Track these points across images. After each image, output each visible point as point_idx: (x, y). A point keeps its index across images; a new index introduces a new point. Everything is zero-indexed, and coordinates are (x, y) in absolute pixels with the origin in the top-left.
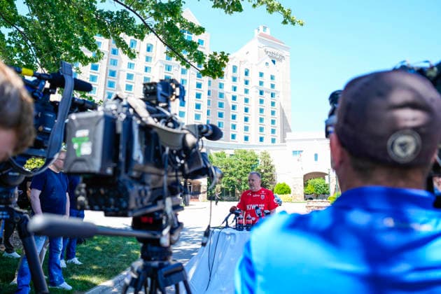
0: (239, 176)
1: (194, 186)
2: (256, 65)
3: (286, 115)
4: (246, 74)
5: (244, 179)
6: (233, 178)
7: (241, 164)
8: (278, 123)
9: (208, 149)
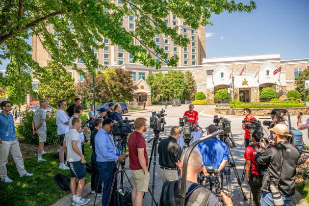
0: (172, 88)
1: (143, 96)
5: (175, 90)
6: (168, 90)
7: (172, 80)
8: (196, 51)
9: (150, 71)
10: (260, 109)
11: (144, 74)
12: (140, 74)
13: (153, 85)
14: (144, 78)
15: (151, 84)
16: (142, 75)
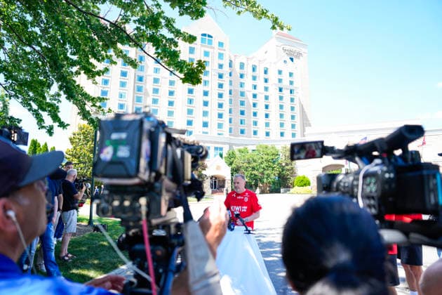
0: (261, 170)
1: (219, 181)
2: (275, 63)
3: (306, 110)
4: (266, 72)
5: (266, 172)
6: (255, 172)
8: (298, 119)
9: (231, 145)
11: (221, 149)
12: (216, 149)
13: (233, 166)
14: (221, 156)
15: (231, 164)
16: (219, 152)
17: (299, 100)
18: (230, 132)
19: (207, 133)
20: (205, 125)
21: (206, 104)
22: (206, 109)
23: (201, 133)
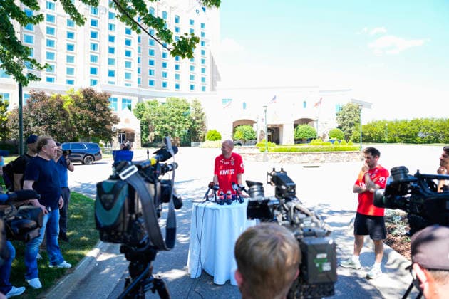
0: (172, 123)
1: (128, 134)
2: (187, 12)
4: (177, 21)
5: (177, 126)
6: (166, 126)
7: (173, 111)
8: (208, 72)
9: (140, 97)
10: (304, 154)
11: (130, 101)
12: (124, 100)
13: (143, 118)
14: (130, 108)
15: (140, 117)
16: (127, 103)
17: (211, 54)
18: (139, 82)
19: (113, 83)
20: (111, 74)
21: (112, 50)
22: (112, 56)
23: (107, 83)
